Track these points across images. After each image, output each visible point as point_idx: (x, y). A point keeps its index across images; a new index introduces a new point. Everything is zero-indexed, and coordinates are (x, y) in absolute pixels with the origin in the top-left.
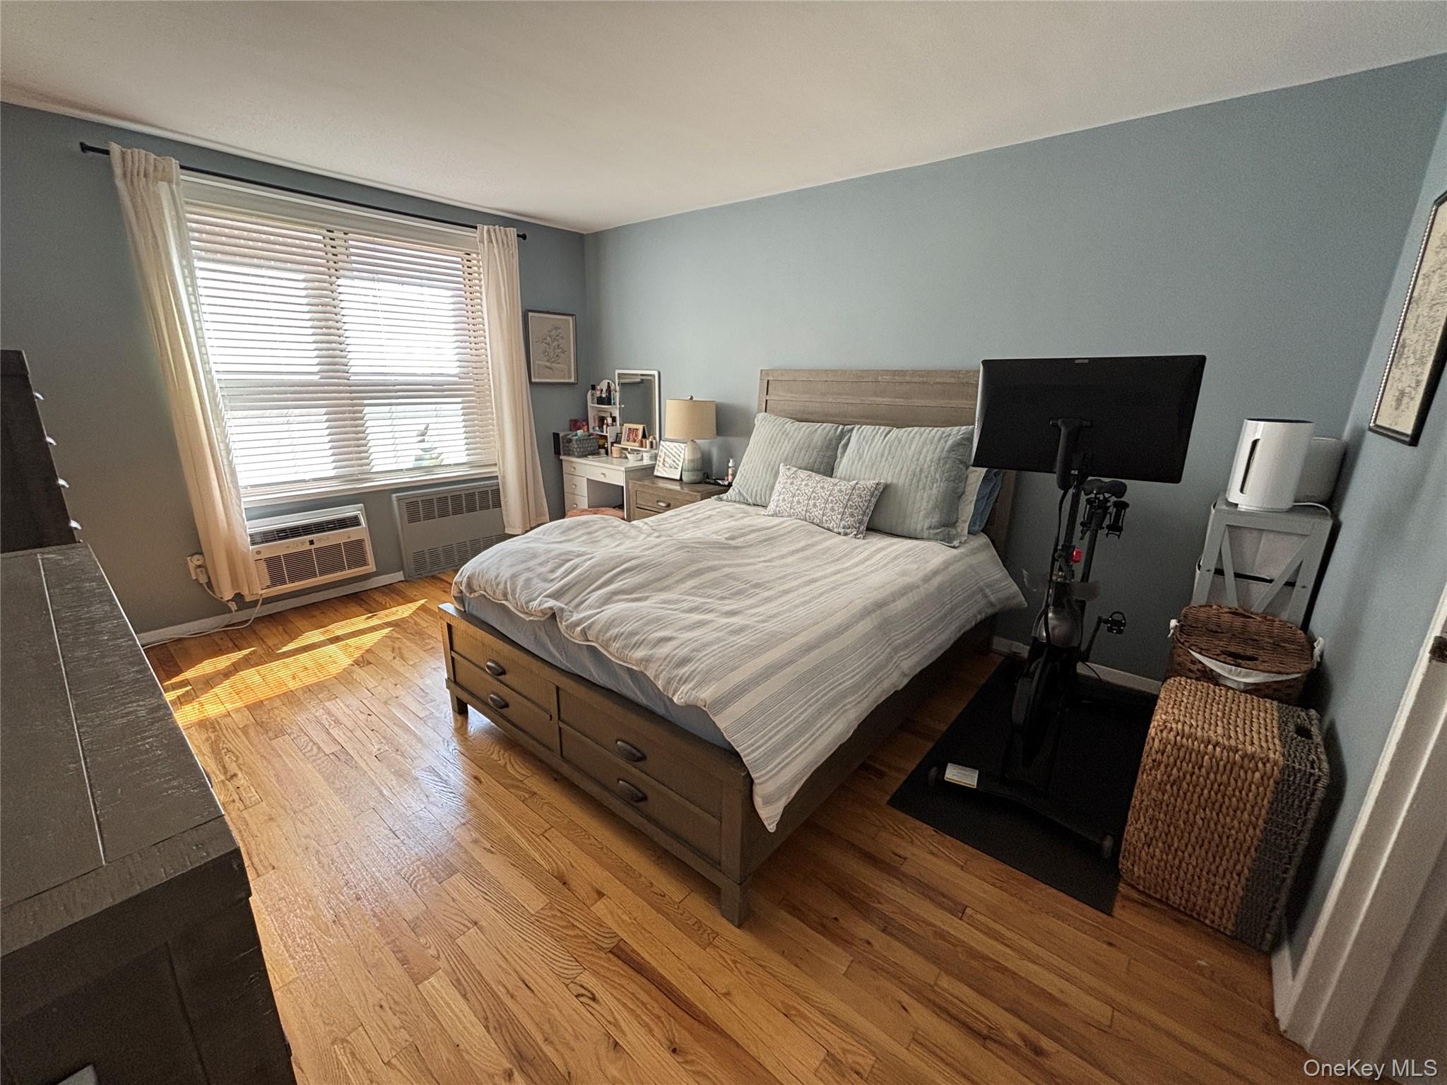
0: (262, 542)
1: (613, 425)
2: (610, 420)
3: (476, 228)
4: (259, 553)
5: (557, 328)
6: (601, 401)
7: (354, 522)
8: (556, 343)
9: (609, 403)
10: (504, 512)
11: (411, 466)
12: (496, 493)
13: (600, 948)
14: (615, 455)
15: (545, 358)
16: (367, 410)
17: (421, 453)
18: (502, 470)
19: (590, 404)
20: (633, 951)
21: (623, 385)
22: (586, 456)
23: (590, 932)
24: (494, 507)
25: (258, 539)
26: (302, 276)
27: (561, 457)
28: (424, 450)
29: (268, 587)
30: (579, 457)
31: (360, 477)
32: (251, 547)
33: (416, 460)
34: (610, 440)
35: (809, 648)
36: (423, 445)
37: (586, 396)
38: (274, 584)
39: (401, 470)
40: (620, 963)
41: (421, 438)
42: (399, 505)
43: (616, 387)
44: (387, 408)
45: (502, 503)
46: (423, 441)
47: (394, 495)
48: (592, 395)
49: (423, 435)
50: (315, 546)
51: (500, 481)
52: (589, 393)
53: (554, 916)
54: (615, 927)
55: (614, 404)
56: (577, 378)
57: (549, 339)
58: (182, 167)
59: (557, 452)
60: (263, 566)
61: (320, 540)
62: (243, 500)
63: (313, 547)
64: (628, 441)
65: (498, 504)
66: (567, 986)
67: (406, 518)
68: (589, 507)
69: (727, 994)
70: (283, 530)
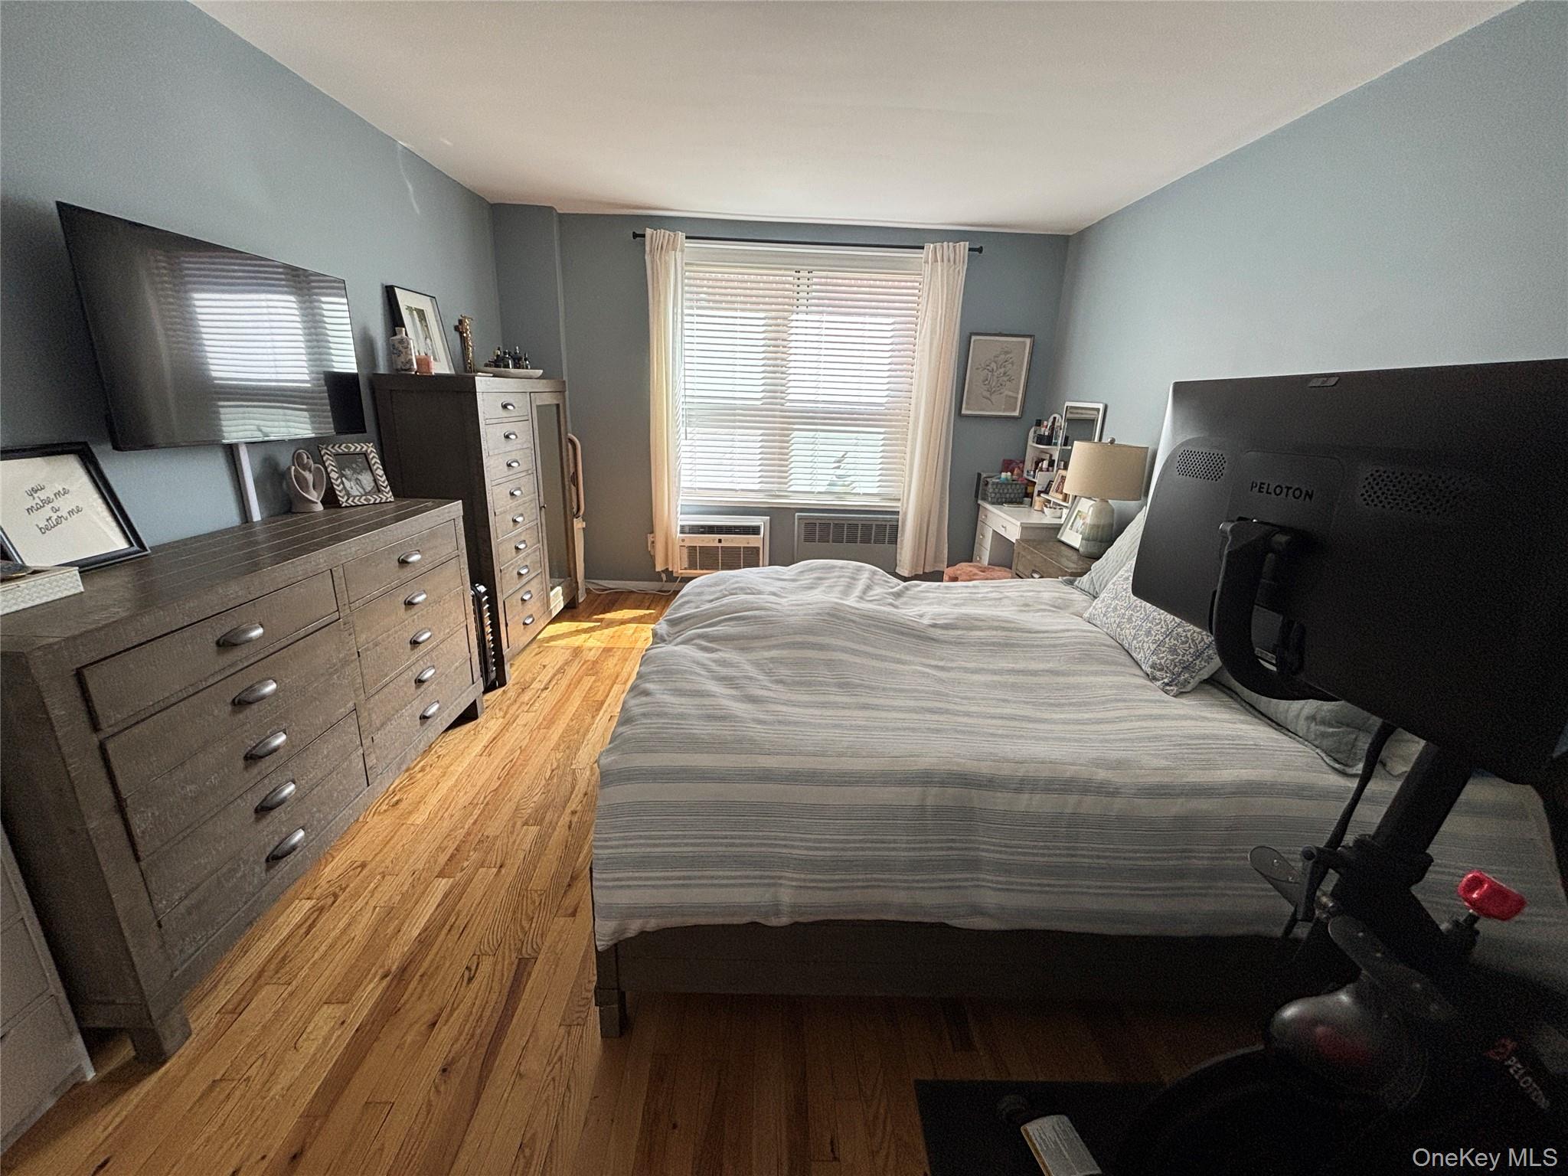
0: (689, 533)
1: (1048, 470)
2: (1045, 464)
3: (923, 248)
4: (683, 540)
5: (1007, 353)
6: (1040, 440)
7: (755, 530)
8: (1002, 370)
9: (1049, 443)
10: (898, 550)
11: (823, 489)
12: (895, 529)
13: (520, 951)
14: (1036, 508)
15: (985, 388)
16: (796, 433)
17: (835, 479)
18: (905, 505)
19: (1030, 442)
20: (529, 974)
21: (1069, 421)
22: (1001, 503)
23: (531, 936)
24: (890, 542)
25: (687, 530)
26: (762, 315)
27: (980, 502)
28: (839, 477)
29: (685, 569)
30: (993, 503)
31: (777, 493)
32: (679, 535)
33: (829, 485)
34: (1037, 488)
35: (765, 776)
36: (839, 472)
37: (1028, 435)
38: (690, 568)
39: (813, 493)
40: (512, 974)
41: (837, 465)
42: (799, 523)
43: (1061, 422)
44: (812, 434)
45: (899, 540)
46: (838, 468)
47: (797, 514)
48: (1035, 432)
49: (839, 462)
50: (723, 544)
51: (900, 517)
52: (1033, 430)
53: (534, 902)
54: (544, 949)
55: (1056, 444)
56: (1022, 411)
57: (993, 365)
58: (687, 238)
59: (977, 497)
60: (685, 551)
61: (726, 540)
62: (681, 498)
63: (720, 545)
64: (1057, 491)
65: (894, 540)
66: (474, 955)
67: (802, 537)
68: (989, 564)
69: (520, 1075)
70: (702, 527)
